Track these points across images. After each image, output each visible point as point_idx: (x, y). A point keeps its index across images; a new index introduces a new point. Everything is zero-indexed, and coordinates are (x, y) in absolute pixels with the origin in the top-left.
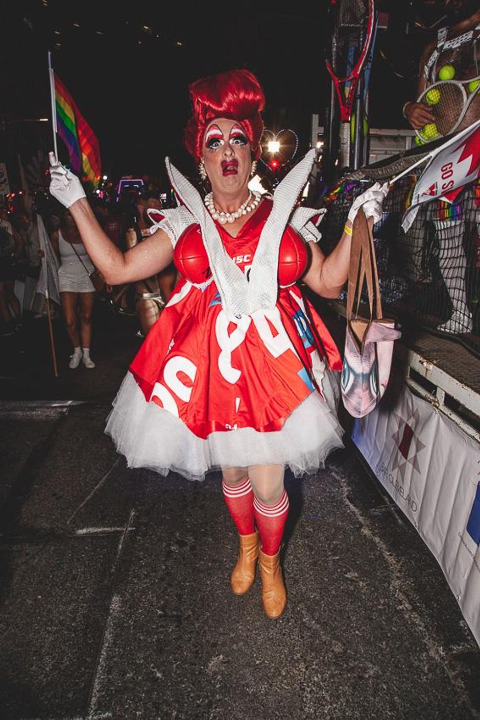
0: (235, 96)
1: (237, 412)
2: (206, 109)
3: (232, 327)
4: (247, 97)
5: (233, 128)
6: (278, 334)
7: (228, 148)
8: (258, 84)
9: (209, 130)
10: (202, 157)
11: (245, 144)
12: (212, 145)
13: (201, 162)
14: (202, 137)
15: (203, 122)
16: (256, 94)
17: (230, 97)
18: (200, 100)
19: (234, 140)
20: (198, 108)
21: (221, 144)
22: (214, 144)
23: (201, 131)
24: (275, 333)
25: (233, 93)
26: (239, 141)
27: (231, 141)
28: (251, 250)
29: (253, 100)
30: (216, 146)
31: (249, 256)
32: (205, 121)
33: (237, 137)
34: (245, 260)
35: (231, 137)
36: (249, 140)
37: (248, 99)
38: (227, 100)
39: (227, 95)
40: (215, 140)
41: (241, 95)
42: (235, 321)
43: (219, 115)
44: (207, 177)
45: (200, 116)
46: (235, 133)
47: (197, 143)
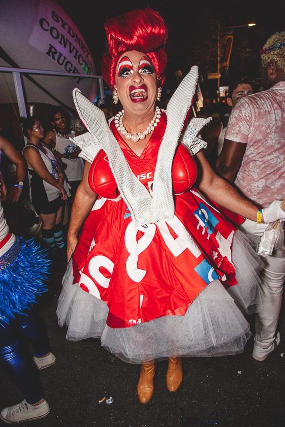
0: (144, 30)
1: (140, 307)
2: (118, 43)
3: (140, 235)
4: (153, 30)
5: (141, 60)
6: (178, 236)
7: (138, 77)
8: (162, 20)
9: (121, 62)
10: (115, 84)
11: (152, 73)
12: (123, 74)
13: (114, 89)
14: (115, 68)
15: (116, 55)
16: (161, 28)
17: (140, 32)
18: (113, 35)
19: (142, 70)
20: (111, 43)
21: (131, 73)
22: (125, 73)
23: (114, 63)
24: (175, 236)
25: (142, 27)
26: (147, 70)
27: (140, 71)
28: (151, 168)
29: (159, 33)
30: (126, 74)
31: (151, 173)
32: (117, 53)
33: (145, 67)
34: (148, 177)
35: (139, 68)
36: (155, 70)
37: (154, 33)
38: (137, 34)
39: (137, 30)
40: (126, 69)
41: (149, 30)
42: (142, 230)
43: (130, 48)
44: (119, 101)
45: (114, 50)
46: (143, 64)
47: (111, 73)
